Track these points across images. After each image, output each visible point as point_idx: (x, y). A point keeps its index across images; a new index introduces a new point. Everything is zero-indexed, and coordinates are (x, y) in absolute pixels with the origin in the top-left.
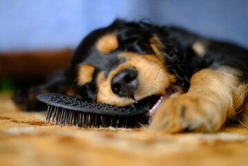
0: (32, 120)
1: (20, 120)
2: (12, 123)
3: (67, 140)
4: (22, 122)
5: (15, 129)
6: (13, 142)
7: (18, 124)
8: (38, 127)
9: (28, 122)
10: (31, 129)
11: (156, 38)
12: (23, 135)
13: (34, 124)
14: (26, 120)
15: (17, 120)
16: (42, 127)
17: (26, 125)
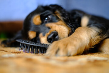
0: (14, 51)
1: (8, 51)
2: (5, 52)
3: (29, 60)
4: (10, 52)
5: (6, 55)
6: (6, 61)
7: (8, 53)
8: (16, 54)
9: (12, 52)
10: (13, 55)
11: (57, 11)
12: (10, 58)
13: (15, 53)
14: (11, 51)
15: (7, 51)
16: (18, 54)
17: (11, 53)
